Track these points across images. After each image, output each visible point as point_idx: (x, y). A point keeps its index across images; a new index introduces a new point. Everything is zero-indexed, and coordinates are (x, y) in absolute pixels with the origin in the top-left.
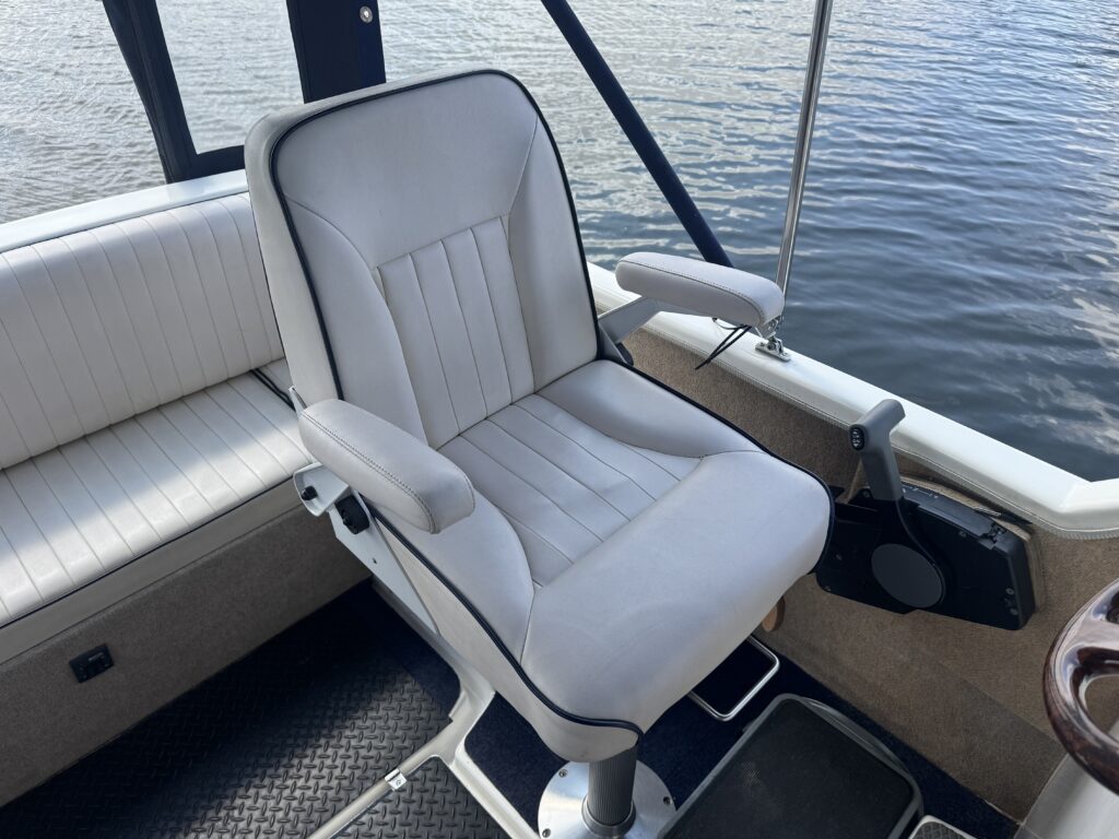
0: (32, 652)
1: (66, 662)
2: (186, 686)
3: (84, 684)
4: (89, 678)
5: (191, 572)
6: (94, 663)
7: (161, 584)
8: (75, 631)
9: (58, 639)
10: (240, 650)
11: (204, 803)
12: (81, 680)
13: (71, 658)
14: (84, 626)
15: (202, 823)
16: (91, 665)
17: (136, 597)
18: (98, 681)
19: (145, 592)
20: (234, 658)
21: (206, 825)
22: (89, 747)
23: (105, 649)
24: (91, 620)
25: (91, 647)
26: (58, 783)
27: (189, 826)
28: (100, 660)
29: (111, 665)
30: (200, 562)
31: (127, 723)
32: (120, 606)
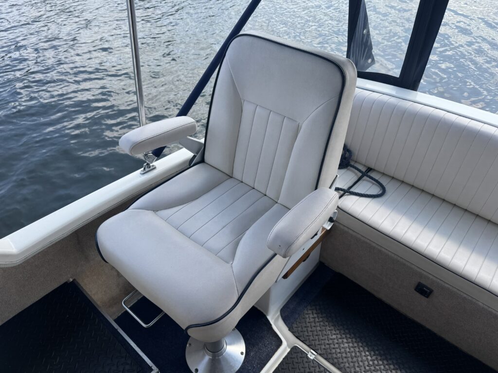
0: (416, 268)
1: (419, 281)
2: (436, 330)
3: (415, 291)
4: (418, 292)
5: (483, 308)
6: (424, 290)
7: (470, 298)
8: (431, 277)
9: (425, 273)
10: (464, 347)
11: (395, 362)
12: (415, 290)
13: (421, 282)
14: (435, 279)
15: (387, 365)
16: (423, 290)
17: (458, 292)
18: (418, 295)
19: (462, 294)
20: (459, 345)
21: (387, 366)
22: (395, 305)
23: (431, 291)
24: (439, 280)
25: (429, 286)
26: (380, 302)
27: (384, 359)
28: (426, 292)
29: (427, 297)
30: (490, 310)
31: (410, 315)
32: (451, 288)
